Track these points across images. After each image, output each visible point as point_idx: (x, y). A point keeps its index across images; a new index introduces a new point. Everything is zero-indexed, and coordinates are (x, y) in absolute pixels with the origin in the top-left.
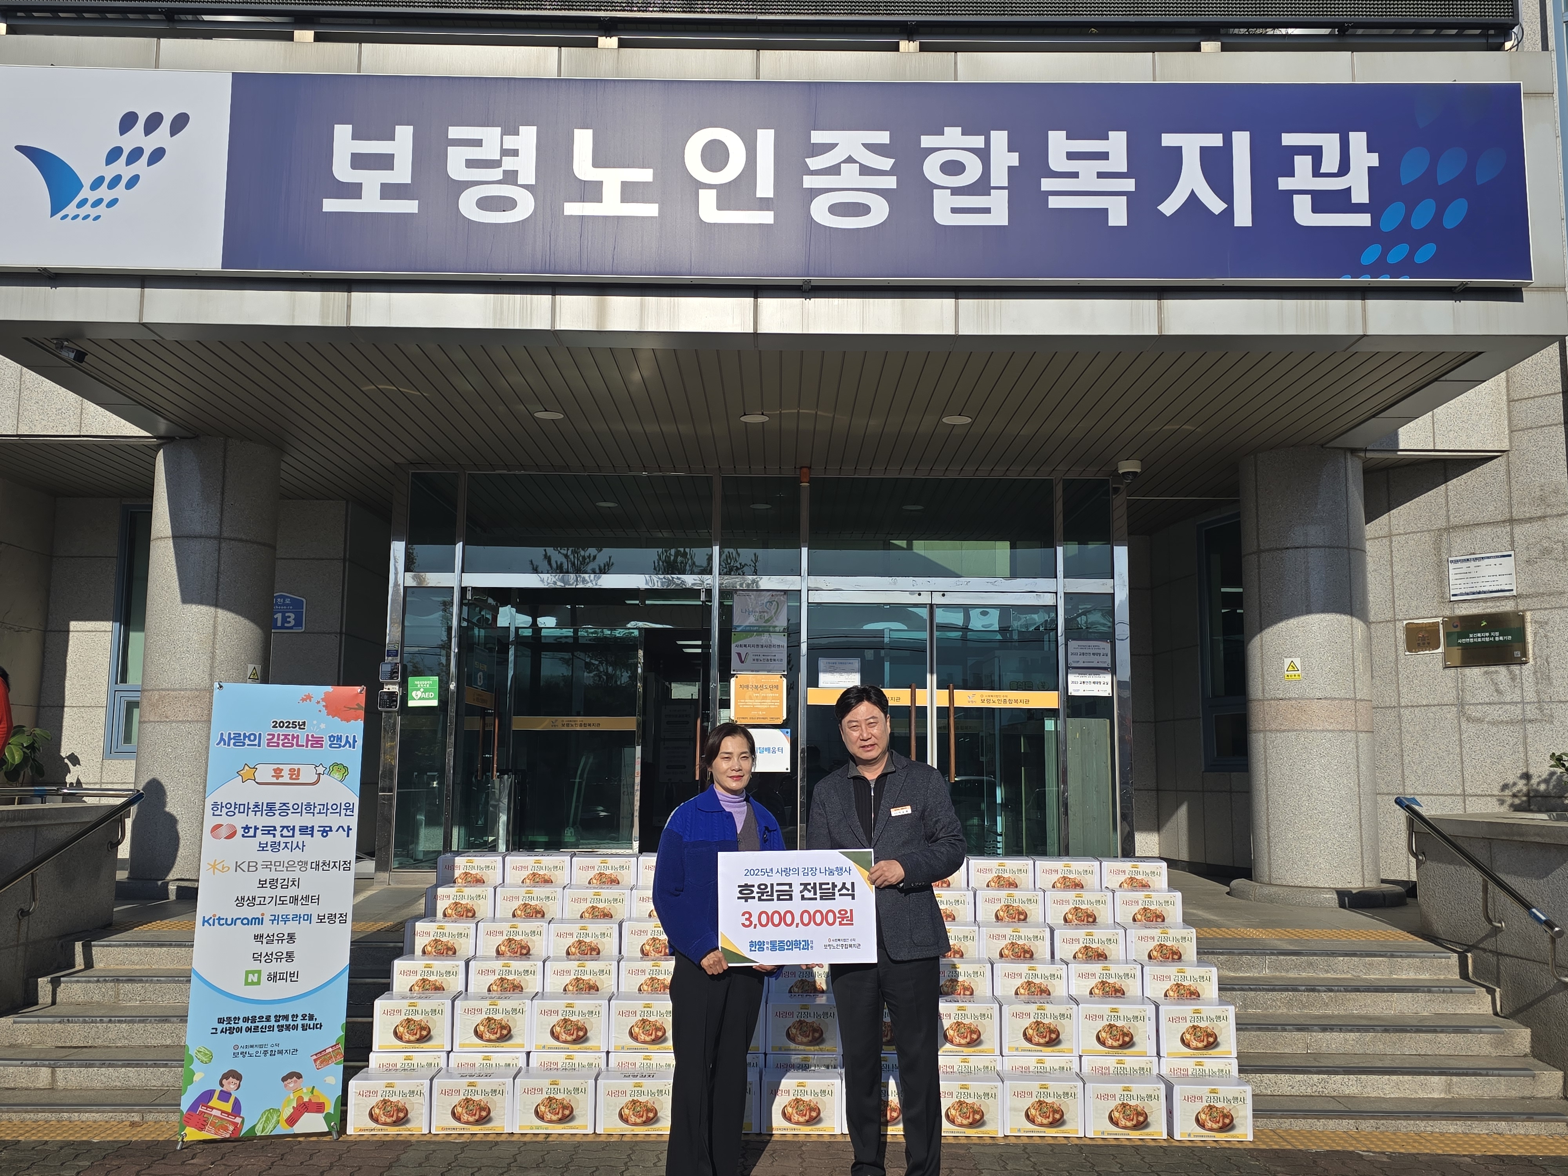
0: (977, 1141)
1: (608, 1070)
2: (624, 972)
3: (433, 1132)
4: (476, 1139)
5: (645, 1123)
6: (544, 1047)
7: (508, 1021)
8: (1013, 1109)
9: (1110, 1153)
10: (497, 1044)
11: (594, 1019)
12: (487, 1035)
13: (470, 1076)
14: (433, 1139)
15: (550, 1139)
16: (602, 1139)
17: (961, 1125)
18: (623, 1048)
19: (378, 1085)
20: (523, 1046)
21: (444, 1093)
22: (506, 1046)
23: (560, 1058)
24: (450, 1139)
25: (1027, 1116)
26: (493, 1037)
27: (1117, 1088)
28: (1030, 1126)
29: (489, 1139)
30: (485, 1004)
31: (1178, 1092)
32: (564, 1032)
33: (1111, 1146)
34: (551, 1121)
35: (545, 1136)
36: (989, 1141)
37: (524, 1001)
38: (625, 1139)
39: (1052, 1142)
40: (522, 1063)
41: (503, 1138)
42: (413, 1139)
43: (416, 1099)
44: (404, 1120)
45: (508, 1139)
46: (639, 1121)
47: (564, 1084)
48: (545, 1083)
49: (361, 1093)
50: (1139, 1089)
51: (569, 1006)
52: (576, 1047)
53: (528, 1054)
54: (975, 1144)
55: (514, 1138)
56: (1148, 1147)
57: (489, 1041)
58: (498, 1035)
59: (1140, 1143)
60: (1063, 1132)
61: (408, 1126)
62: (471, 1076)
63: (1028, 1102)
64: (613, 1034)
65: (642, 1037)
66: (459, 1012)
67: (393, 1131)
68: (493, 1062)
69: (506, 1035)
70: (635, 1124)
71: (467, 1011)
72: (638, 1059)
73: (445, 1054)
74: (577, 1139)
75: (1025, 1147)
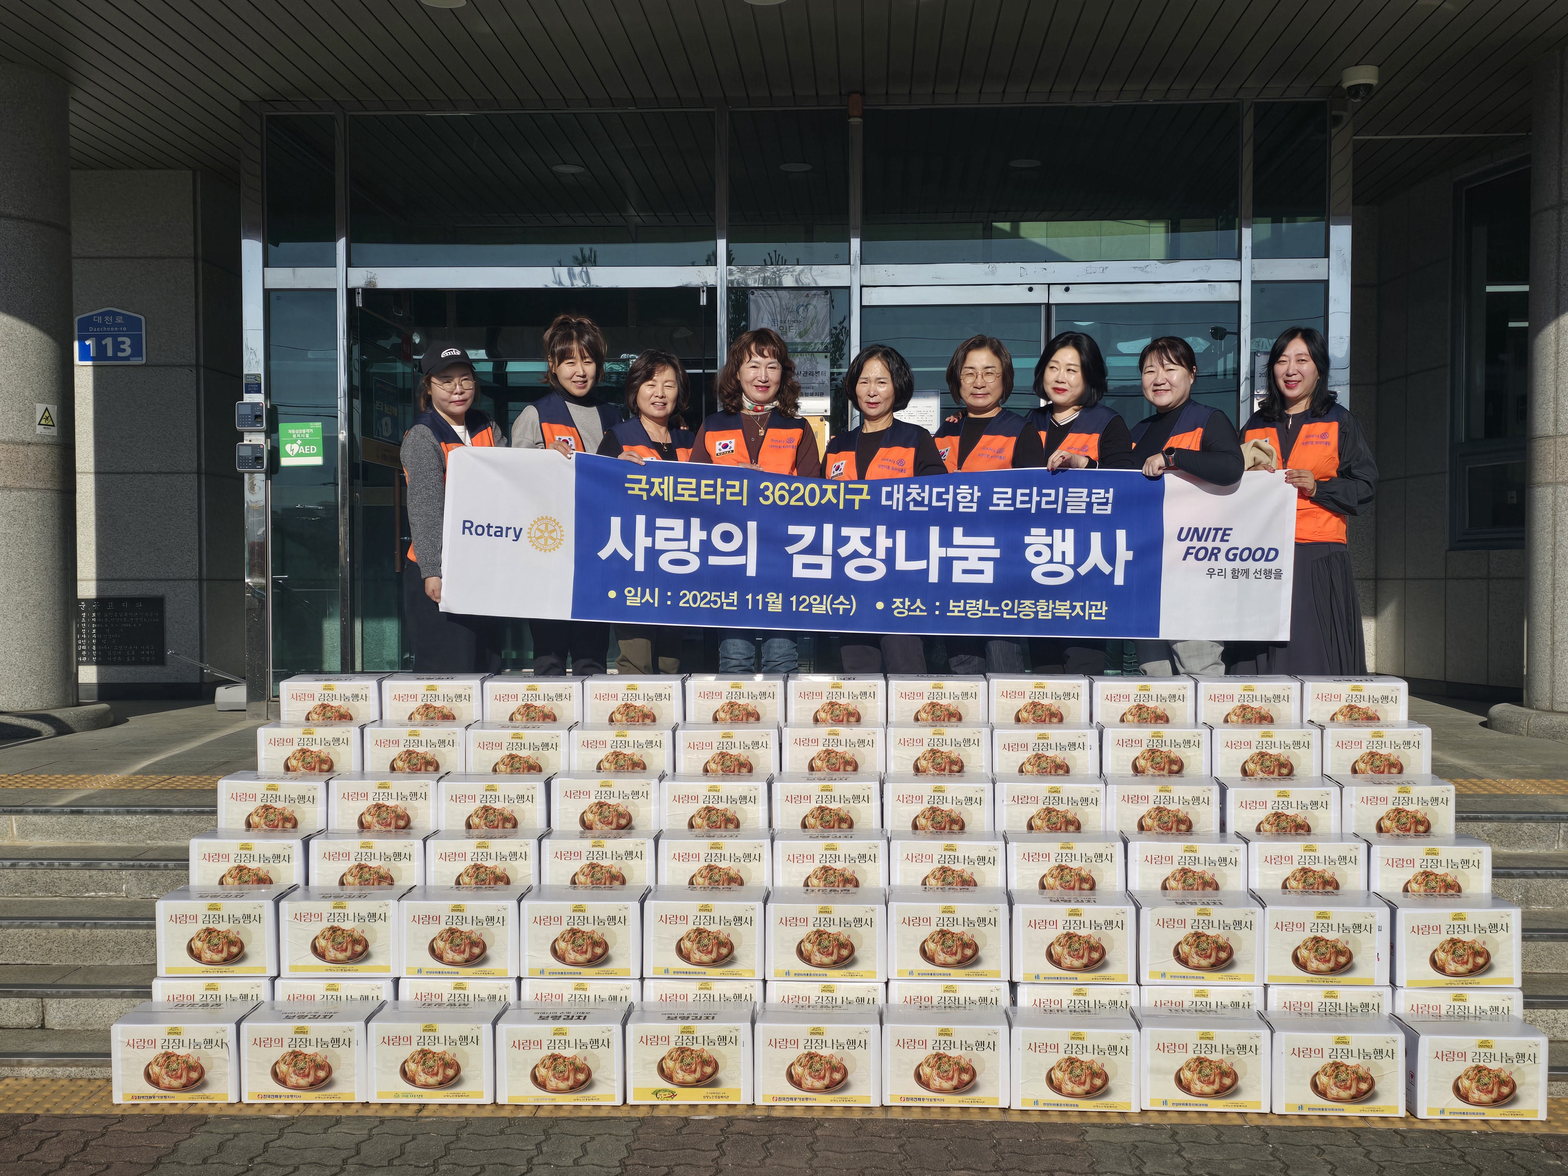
0: (1097, 1120)
1: (519, 1007)
2: (548, 855)
3: (245, 1100)
4: (310, 1112)
5: (572, 1089)
6: (420, 971)
7: (363, 932)
8: (1156, 1071)
9: (1314, 1142)
10: (348, 966)
11: (496, 929)
12: (332, 954)
13: (299, 1017)
14: (243, 1113)
15: (425, 1113)
16: (505, 1113)
17: (1072, 1095)
18: (542, 972)
19: (158, 1031)
20: (387, 969)
21: (259, 1042)
22: (361, 969)
23: (444, 987)
24: (270, 1113)
25: (1179, 1081)
26: (341, 956)
27: (1325, 1040)
28: (1183, 1096)
29: (330, 1112)
30: (327, 907)
31: (1426, 1044)
32: (451, 948)
33: (1315, 1129)
34: (426, 1086)
35: (417, 1107)
36: (1117, 1120)
37: (387, 902)
38: (541, 1114)
39: (1217, 1121)
40: (386, 993)
41: (350, 1112)
42: (212, 1112)
43: (216, 1052)
44: (198, 1084)
45: (360, 1114)
46: (563, 1085)
47: (444, 1029)
48: (414, 1029)
49: (131, 1042)
50: (1360, 1040)
51: (457, 909)
52: (470, 971)
53: (396, 981)
54: (1093, 1125)
55: (368, 1112)
56: (1376, 1132)
57: (335, 961)
58: (349, 953)
59: (1361, 1124)
60: (1236, 1105)
61: (206, 1092)
62: (302, 1017)
63: (1180, 1060)
64: (526, 952)
65: (572, 956)
66: (287, 918)
67: (183, 1099)
68: (342, 993)
69: (361, 954)
70: (557, 1091)
71: (298, 917)
72: (565, 988)
73: (266, 983)
74: (466, 1113)
75: (1174, 1131)
